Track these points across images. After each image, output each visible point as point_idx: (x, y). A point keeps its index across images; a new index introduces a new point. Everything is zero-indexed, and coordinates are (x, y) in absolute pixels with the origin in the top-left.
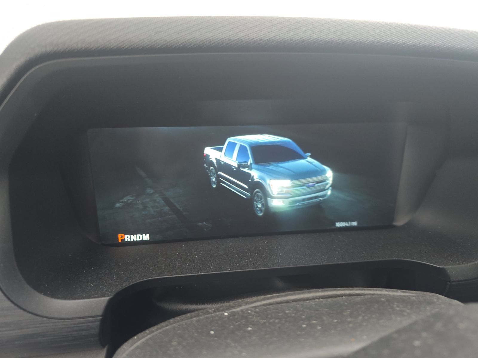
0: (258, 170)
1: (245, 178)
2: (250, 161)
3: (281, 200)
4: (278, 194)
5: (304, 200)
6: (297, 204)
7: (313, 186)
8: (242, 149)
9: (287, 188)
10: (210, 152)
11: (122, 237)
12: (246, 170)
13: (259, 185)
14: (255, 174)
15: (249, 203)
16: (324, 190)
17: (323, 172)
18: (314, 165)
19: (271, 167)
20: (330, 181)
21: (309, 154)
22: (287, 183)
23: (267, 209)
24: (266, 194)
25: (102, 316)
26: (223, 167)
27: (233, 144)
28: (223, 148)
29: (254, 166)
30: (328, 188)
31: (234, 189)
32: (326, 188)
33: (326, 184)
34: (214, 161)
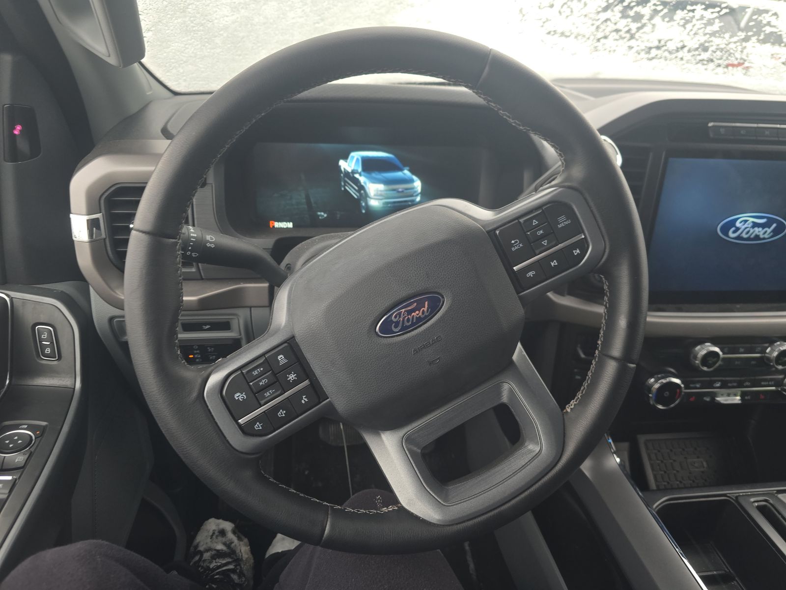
0: (365, 176)
1: (356, 182)
2: (360, 170)
3: (377, 201)
4: (375, 195)
5: (394, 202)
6: (389, 205)
7: (402, 192)
8: (357, 159)
9: (381, 191)
10: (343, 164)
11: (273, 223)
12: (357, 176)
13: (361, 188)
14: (362, 179)
15: (358, 201)
16: (412, 196)
17: (412, 181)
18: (407, 176)
20: (419, 189)
21: (407, 168)
22: (381, 187)
23: (367, 207)
24: (367, 196)
25: (272, 249)
26: (347, 174)
27: (353, 157)
28: (348, 160)
29: (362, 173)
30: (417, 195)
31: (352, 191)
32: (415, 195)
33: (415, 192)
34: (343, 170)
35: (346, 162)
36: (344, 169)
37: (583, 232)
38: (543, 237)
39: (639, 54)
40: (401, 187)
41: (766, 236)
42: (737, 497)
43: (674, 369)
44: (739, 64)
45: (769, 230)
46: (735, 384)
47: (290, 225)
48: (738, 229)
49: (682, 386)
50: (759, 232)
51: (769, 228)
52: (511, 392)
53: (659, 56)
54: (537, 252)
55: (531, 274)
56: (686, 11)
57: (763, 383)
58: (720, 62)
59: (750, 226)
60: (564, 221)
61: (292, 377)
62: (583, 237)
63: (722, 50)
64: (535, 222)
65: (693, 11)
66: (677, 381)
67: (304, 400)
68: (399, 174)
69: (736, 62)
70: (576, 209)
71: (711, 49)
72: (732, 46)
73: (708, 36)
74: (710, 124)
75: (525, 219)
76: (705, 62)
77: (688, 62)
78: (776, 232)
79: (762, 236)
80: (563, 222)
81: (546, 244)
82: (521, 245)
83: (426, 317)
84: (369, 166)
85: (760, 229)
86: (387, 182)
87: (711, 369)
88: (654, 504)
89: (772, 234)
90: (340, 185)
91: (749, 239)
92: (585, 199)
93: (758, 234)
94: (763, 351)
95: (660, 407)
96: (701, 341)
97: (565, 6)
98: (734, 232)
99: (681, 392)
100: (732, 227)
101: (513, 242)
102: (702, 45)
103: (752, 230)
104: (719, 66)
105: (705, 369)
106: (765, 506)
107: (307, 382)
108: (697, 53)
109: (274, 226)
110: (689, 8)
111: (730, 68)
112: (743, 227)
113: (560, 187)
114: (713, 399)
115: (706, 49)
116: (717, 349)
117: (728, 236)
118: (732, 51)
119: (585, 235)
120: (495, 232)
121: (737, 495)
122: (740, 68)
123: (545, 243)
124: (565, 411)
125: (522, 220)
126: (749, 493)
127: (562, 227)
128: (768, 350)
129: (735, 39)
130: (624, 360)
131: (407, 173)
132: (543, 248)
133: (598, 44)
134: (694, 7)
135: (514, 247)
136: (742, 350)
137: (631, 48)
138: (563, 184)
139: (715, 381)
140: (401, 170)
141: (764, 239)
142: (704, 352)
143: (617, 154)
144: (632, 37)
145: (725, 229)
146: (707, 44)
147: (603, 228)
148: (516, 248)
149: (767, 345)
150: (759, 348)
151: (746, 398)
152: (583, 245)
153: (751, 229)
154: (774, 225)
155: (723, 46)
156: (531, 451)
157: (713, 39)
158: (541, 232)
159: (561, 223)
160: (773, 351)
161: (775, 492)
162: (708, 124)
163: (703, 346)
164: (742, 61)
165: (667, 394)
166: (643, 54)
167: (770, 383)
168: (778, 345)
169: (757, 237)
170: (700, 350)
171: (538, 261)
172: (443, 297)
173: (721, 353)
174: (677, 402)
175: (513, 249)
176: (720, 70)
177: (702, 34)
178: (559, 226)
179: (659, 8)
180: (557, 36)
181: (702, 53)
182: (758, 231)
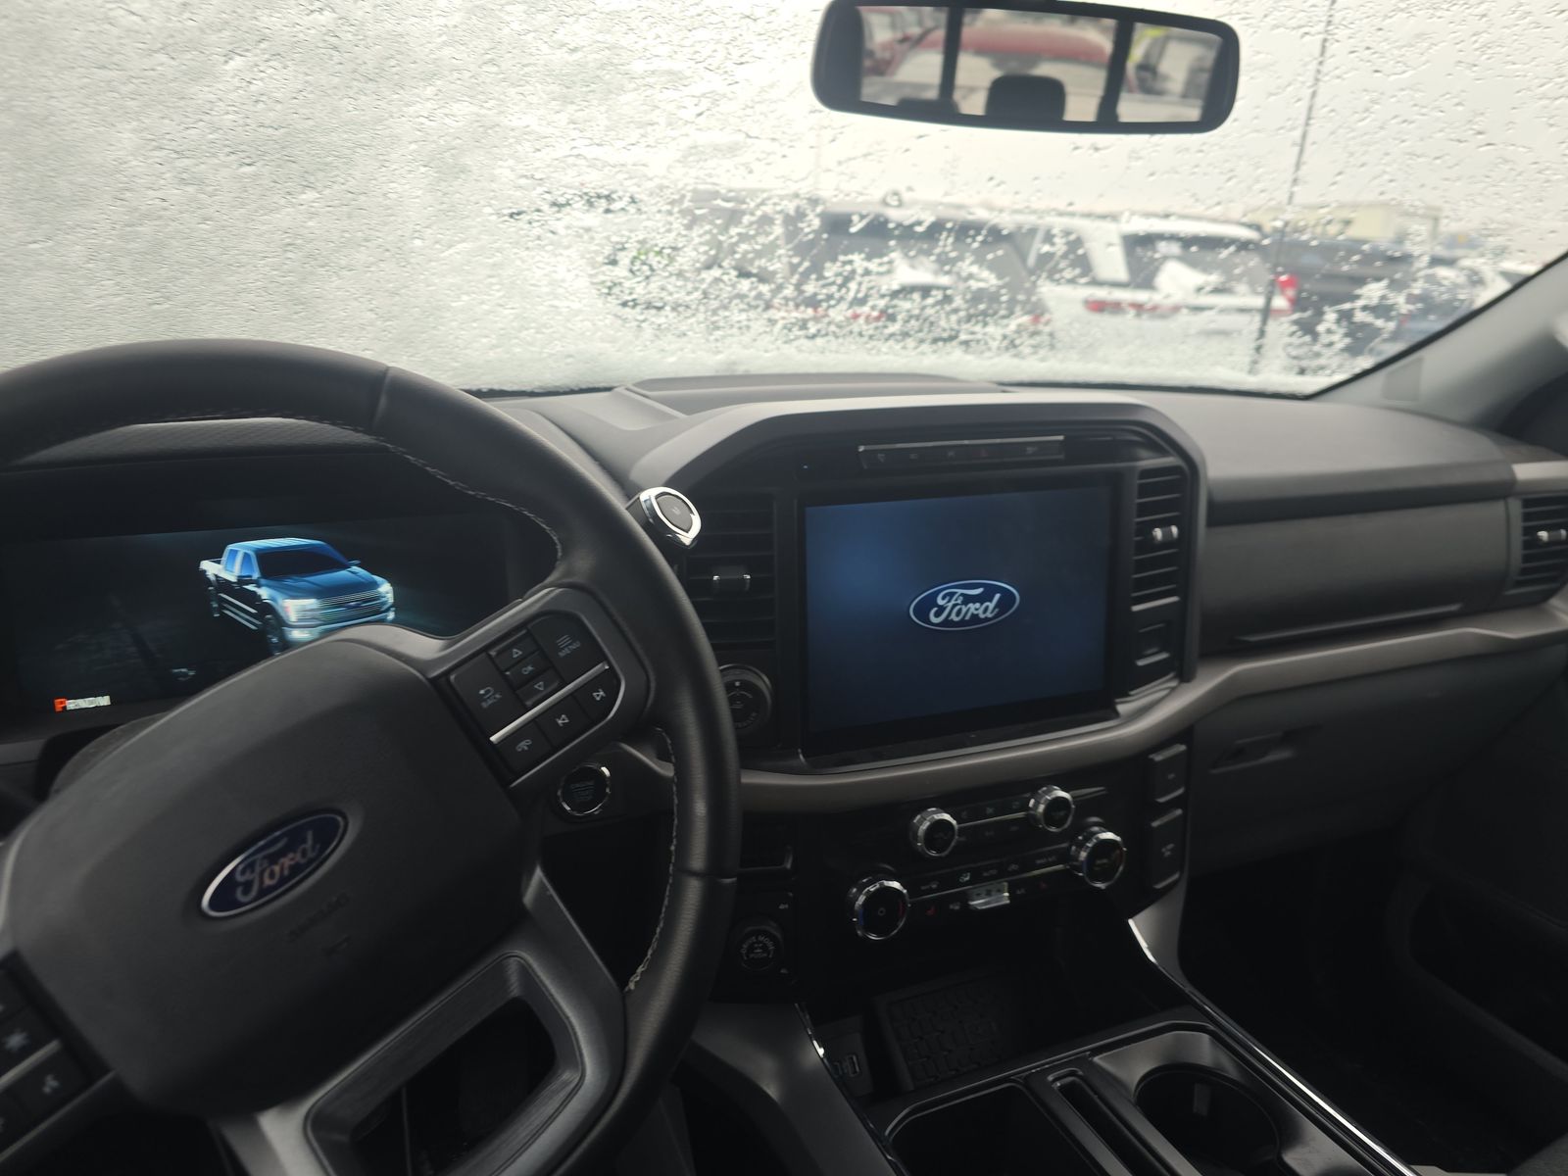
0: (270, 587)
1: (252, 599)
2: (256, 575)
3: (306, 630)
4: (300, 620)
7: (358, 606)
8: (246, 556)
9: (311, 610)
10: (209, 567)
11: (61, 703)
12: (251, 587)
13: (266, 609)
14: (264, 593)
15: (259, 636)
17: (375, 585)
18: (360, 576)
19: (289, 582)
20: (390, 598)
21: (357, 562)
22: (311, 603)
23: (287, 644)
24: (281, 623)
26: (223, 585)
27: (234, 553)
28: (224, 559)
29: (263, 581)
30: (388, 610)
31: (240, 617)
32: (385, 607)
33: (384, 603)
34: (212, 578)
35: (219, 562)
36: (216, 576)
37: (604, 658)
38: (533, 677)
39: (790, 330)
40: (353, 598)
41: (989, 615)
42: (1025, 1078)
43: (889, 864)
44: (952, 338)
45: (991, 605)
46: (994, 872)
47: (104, 701)
48: (942, 609)
49: (905, 891)
50: (977, 609)
51: (991, 601)
52: (526, 973)
53: (823, 332)
54: (529, 703)
55: (524, 745)
56: (839, 264)
57: (1039, 862)
58: (920, 335)
59: (959, 602)
60: (570, 644)
61: (16, 1041)
62: (607, 667)
63: (917, 318)
64: (517, 653)
65: (850, 262)
66: (896, 885)
67: (51, 1083)
68: (343, 575)
69: (945, 335)
70: (586, 622)
71: (899, 317)
72: (930, 311)
73: (887, 299)
74: (862, 449)
75: (498, 648)
76: (899, 338)
77: (871, 337)
78: (1003, 606)
79: (982, 616)
80: (567, 646)
81: (541, 689)
82: (498, 696)
83: (310, 862)
84: (274, 566)
85: (978, 605)
86: (319, 593)
87: (946, 853)
88: (886, 1129)
89: (997, 610)
90: (210, 610)
91: (962, 623)
92: (601, 604)
93: (976, 612)
94: (1025, 807)
95: (873, 937)
96: (921, 806)
97: (638, 263)
98: (937, 615)
99: (905, 903)
100: (932, 608)
101: (482, 692)
102: (883, 312)
103: (964, 609)
104: (922, 341)
105: (933, 853)
106: (1073, 1083)
107: (52, 1047)
108: (880, 324)
109: (65, 708)
110: (842, 258)
111: (940, 344)
112: (950, 604)
113: (560, 586)
114: (966, 907)
115: (892, 318)
116: (947, 817)
117: (928, 622)
118: (932, 319)
119: (609, 664)
120: (448, 681)
121: (1027, 1073)
122: (954, 343)
123: (539, 686)
124: (627, 989)
125: (493, 653)
126: (1047, 1066)
127: (567, 656)
128: (1032, 802)
129: (930, 301)
130: (711, 875)
131: (357, 572)
132: (539, 696)
133: (715, 318)
134: (850, 257)
135: (485, 700)
136: (990, 810)
137: (772, 322)
138: (560, 582)
139: (961, 873)
140: (345, 567)
141: (987, 619)
142: (926, 825)
143: (692, 512)
144: (768, 306)
145: (922, 611)
146: (890, 311)
147: (638, 647)
148: (490, 702)
149: (1028, 795)
150: (1017, 803)
151: (1019, 892)
152: (609, 681)
153: (963, 607)
154: (997, 596)
155: (916, 312)
156: (566, 1084)
157: (895, 302)
158: (530, 668)
159: (563, 649)
160: (1037, 804)
161: (1088, 1053)
162: (857, 448)
163: (924, 814)
164: (953, 333)
165: (882, 911)
166: (796, 332)
167: (1050, 860)
168: (1044, 792)
169: (975, 617)
170: (921, 822)
171: (533, 720)
172: (345, 818)
173: (954, 822)
174: (901, 924)
175: (485, 705)
176: (925, 347)
177: (877, 296)
178: (561, 654)
179: (796, 260)
180: (638, 309)
181: (889, 324)
182: (973, 608)
